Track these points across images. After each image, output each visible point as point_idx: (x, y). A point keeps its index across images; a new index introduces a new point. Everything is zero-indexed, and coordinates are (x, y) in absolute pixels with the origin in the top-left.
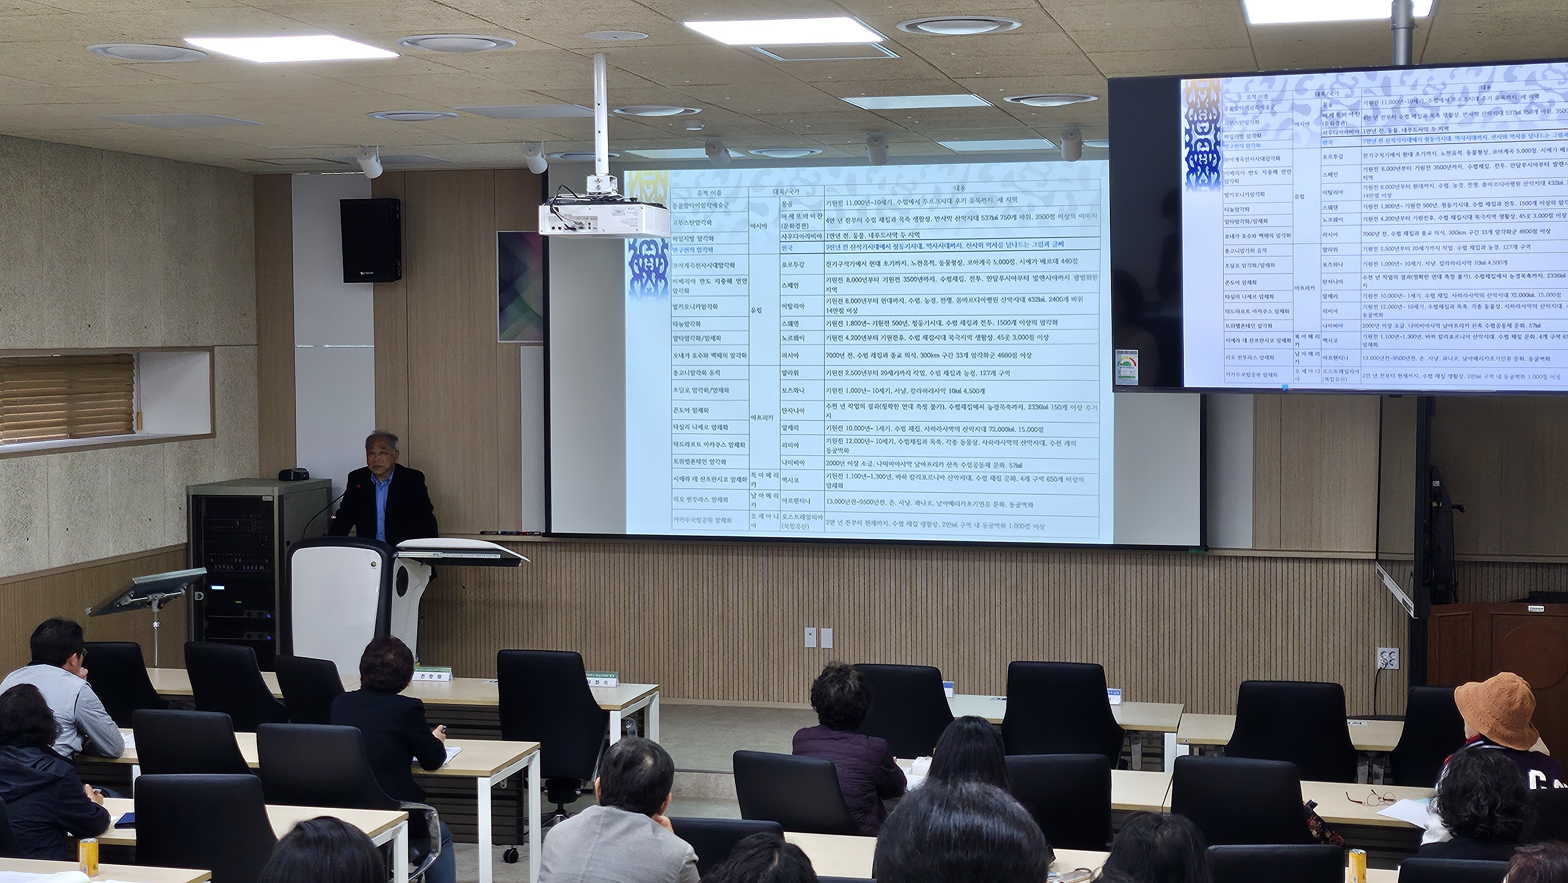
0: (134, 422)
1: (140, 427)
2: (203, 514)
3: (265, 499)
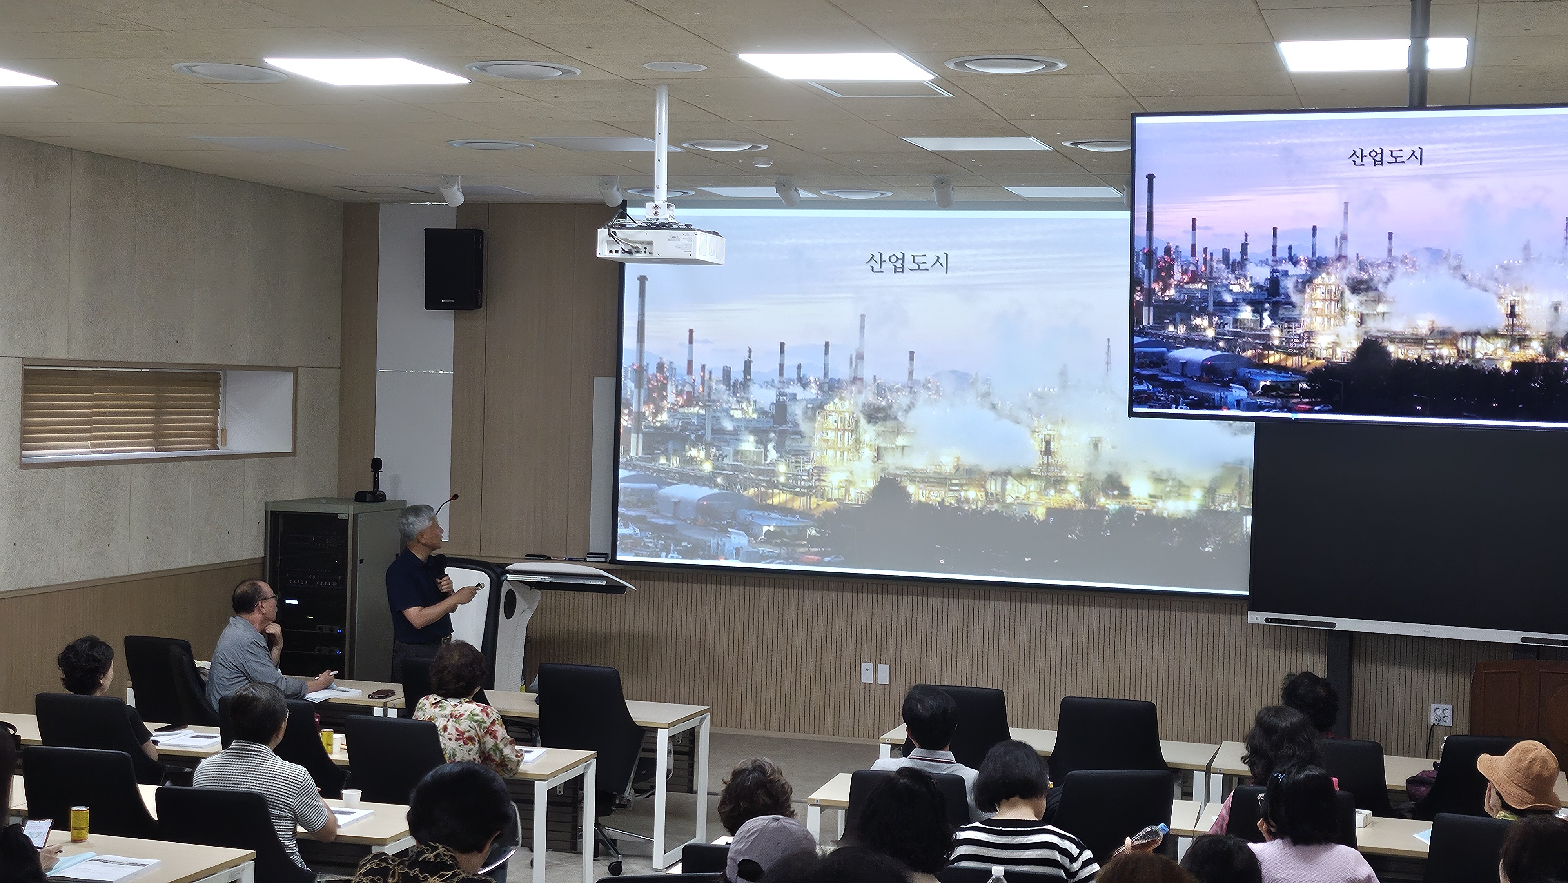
0: (219, 439)
1: (224, 444)
2: (281, 529)
3: (340, 517)
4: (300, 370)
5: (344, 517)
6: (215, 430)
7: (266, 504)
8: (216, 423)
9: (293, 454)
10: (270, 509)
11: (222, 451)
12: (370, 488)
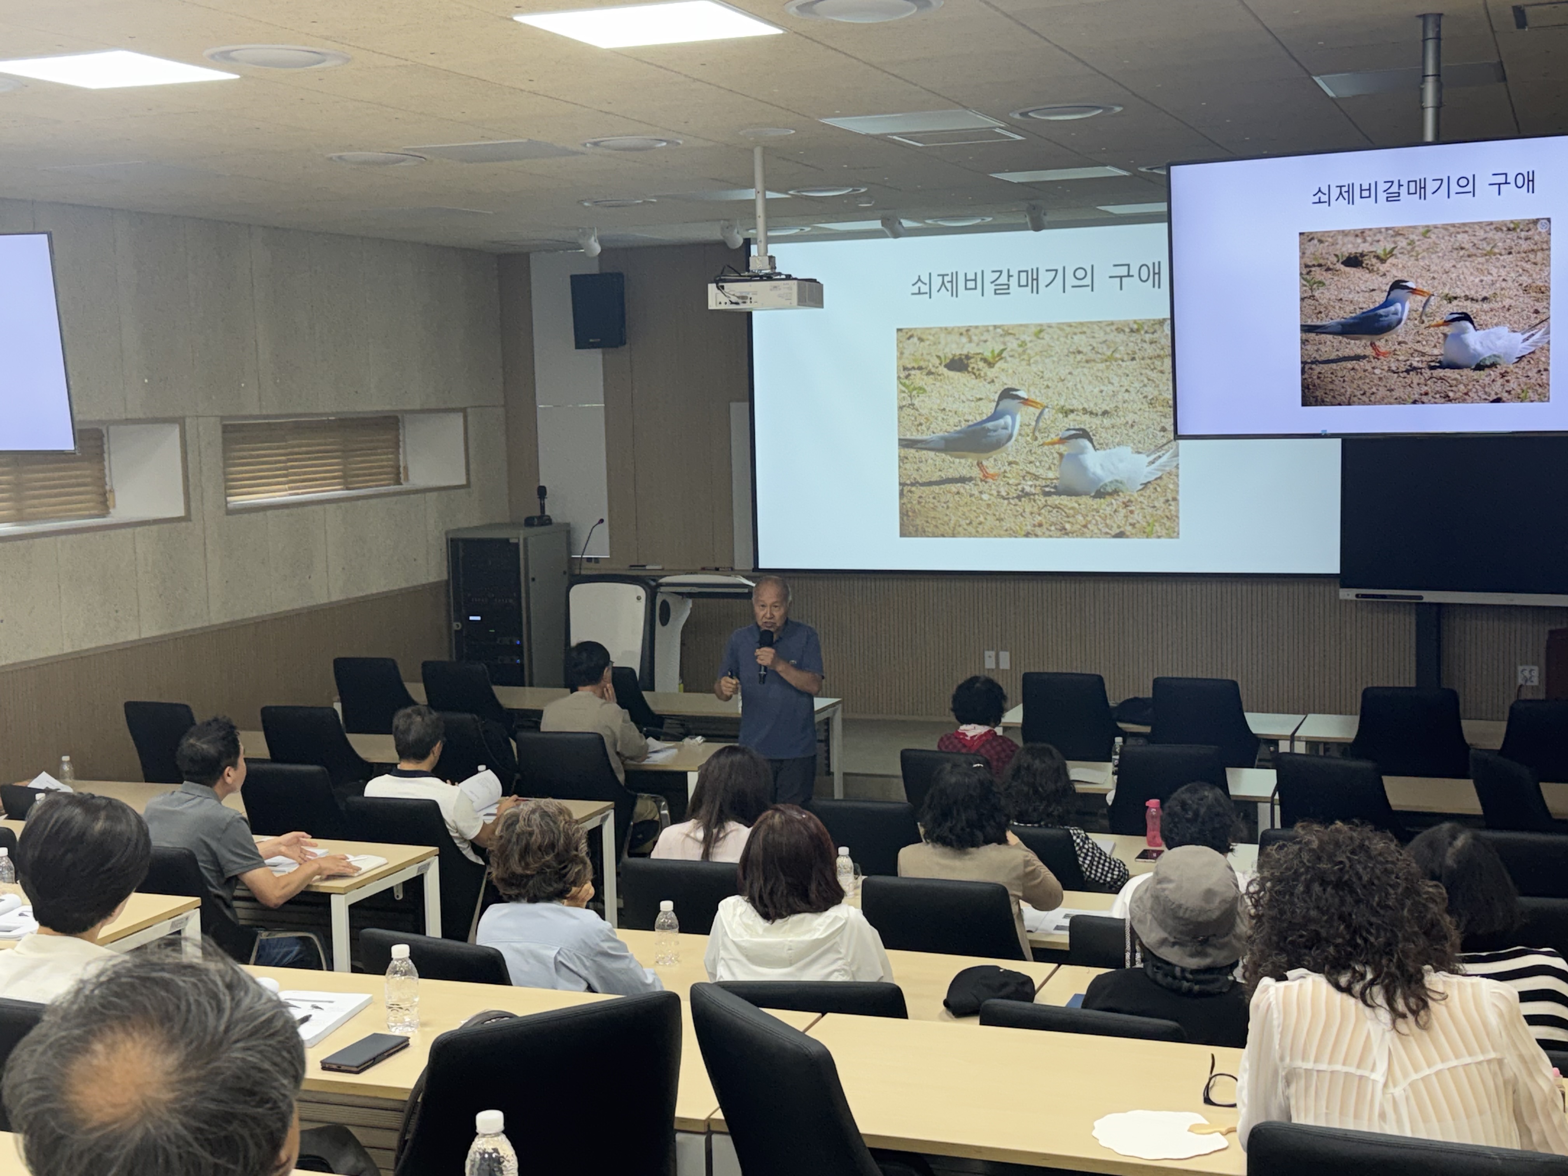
0: (402, 476)
1: (407, 479)
2: (461, 554)
3: (512, 541)
4: (469, 410)
5: (515, 541)
6: (398, 467)
7: (447, 533)
8: (398, 460)
9: (468, 485)
10: (450, 536)
11: (405, 486)
12: (537, 513)
